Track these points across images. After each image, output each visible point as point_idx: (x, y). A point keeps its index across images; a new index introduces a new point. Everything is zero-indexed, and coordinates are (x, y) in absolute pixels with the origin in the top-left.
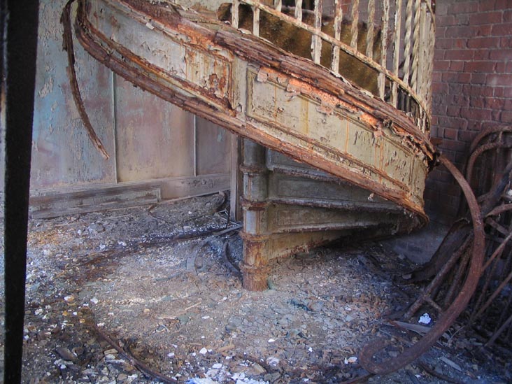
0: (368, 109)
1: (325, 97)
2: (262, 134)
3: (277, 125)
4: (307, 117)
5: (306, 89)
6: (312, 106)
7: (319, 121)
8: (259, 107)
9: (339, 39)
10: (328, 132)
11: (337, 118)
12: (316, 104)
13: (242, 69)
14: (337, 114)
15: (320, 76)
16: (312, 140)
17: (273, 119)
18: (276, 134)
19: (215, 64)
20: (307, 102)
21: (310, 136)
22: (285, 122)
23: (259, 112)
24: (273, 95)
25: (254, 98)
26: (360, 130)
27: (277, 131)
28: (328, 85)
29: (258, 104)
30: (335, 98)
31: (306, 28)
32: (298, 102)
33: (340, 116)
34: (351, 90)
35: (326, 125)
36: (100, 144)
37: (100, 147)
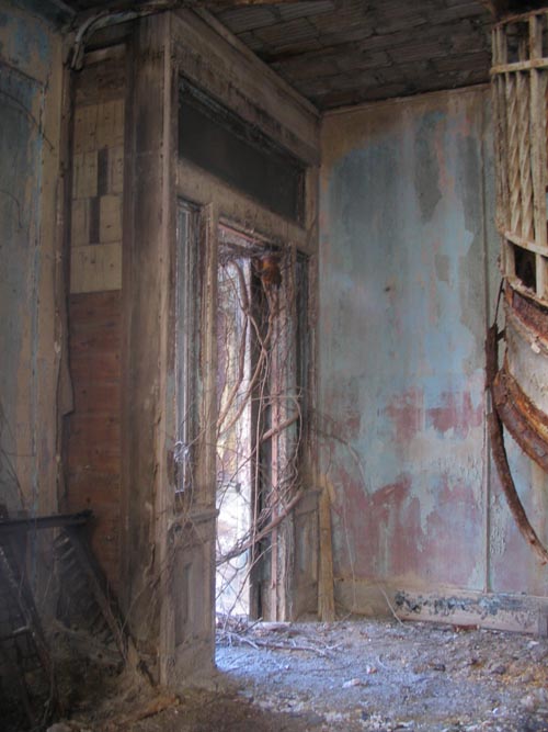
36: (532, 537)
37: (533, 542)
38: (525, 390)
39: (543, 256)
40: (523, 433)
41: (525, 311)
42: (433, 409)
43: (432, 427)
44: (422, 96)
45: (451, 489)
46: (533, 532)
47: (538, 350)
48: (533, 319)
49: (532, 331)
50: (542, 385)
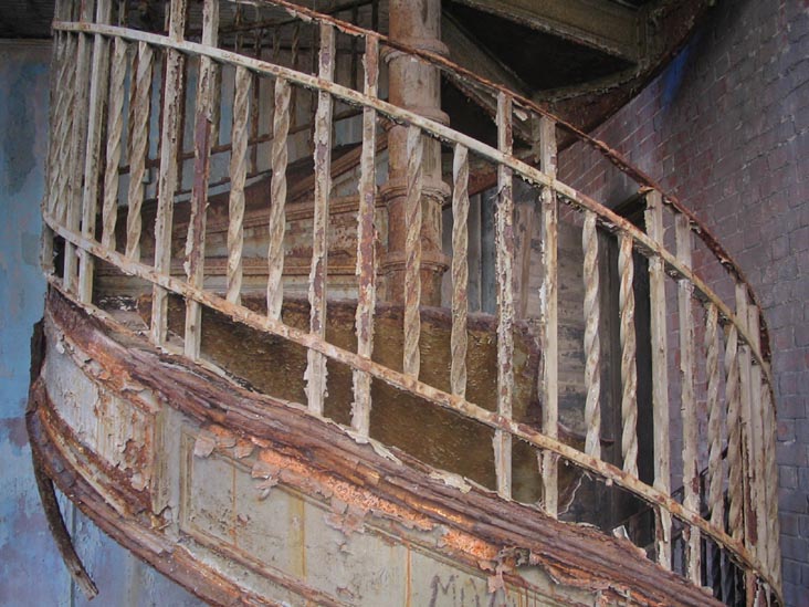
0: (458, 520)
1: (341, 492)
2: (204, 573)
3: (238, 556)
4: (303, 538)
5: (296, 471)
6: (312, 512)
7: (333, 548)
8: (203, 511)
9: (367, 355)
10: (356, 576)
11: (376, 542)
12: (321, 508)
13: (174, 430)
14: (377, 534)
15: (316, 441)
16: (314, 593)
17: (229, 540)
18: (236, 574)
19: (134, 420)
20: (301, 502)
21: (311, 583)
22: (255, 547)
23: (204, 524)
24: (229, 486)
25: (194, 492)
26: (444, 572)
27: (239, 567)
28: (337, 463)
29: (201, 504)
30: (367, 494)
31: (286, 335)
32: (282, 501)
33: (384, 537)
34: (398, 474)
35: (349, 558)
36: (78, 568)
37: (78, 574)
38: (51, 395)
39: (71, 243)
40: (46, 445)
41: (55, 306)
42: (9, 419)
43: (8, 440)
44: (24, 42)
45: (28, 515)
46: (79, 563)
47: (62, 351)
48: (62, 314)
49: (60, 328)
50: (65, 391)
